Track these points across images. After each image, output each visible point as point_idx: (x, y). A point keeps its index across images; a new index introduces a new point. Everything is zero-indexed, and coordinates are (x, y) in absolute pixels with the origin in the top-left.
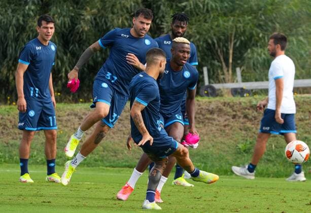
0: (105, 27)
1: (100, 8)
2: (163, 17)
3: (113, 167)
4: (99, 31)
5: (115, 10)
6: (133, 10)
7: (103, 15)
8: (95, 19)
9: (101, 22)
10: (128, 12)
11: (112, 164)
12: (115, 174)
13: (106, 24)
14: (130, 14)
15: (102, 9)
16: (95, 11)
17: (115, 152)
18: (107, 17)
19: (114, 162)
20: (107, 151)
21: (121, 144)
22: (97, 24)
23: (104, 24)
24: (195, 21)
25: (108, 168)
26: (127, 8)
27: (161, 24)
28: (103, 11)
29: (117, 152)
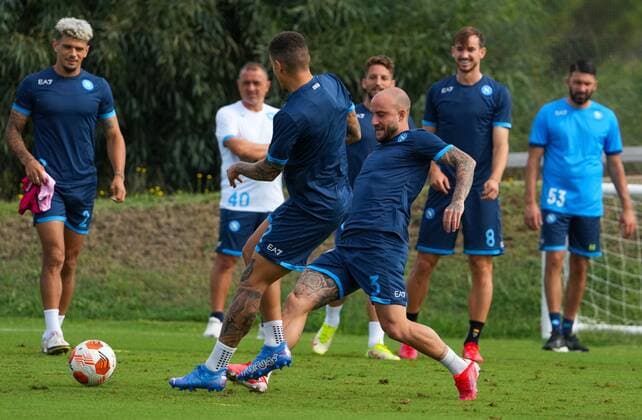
0: (146, 53)
1: (137, 18)
2: (258, 34)
3: (164, 319)
4: (135, 60)
5: (167, 22)
6: (200, 21)
7: (142, 29)
8: (127, 38)
9: (139, 43)
10: (190, 25)
11: (163, 315)
12: (169, 334)
13: (149, 48)
14: (195, 27)
15: (140, 19)
16: (126, 22)
17: (168, 292)
18: (151, 35)
19: (166, 309)
20: (153, 289)
21: (181, 276)
22: (131, 47)
23: (146, 48)
24: (320, 42)
25: (155, 322)
26: (189, 18)
27: (255, 48)
28: (141, 23)
29: (172, 291)
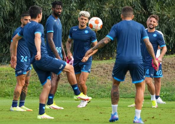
0: (117, 15)
2: (152, 7)
3: (125, 98)
4: (114, 16)
5: (123, 5)
6: (134, 4)
7: (116, 7)
8: (111, 10)
9: (115, 12)
10: (131, 5)
11: (124, 96)
12: (126, 102)
13: (118, 13)
14: (132, 6)
15: (115, 4)
16: (111, 5)
17: (126, 89)
18: (119, 9)
19: (125, 95)
20: (121, 88)
21: (129, 84)
22: (113, 13)
23: (117, 13)
24: (172, 9)
25: (122, 99)
26: (130, 3)
27: (151, 12)
28: (116, 5)
29: (127, 89)
